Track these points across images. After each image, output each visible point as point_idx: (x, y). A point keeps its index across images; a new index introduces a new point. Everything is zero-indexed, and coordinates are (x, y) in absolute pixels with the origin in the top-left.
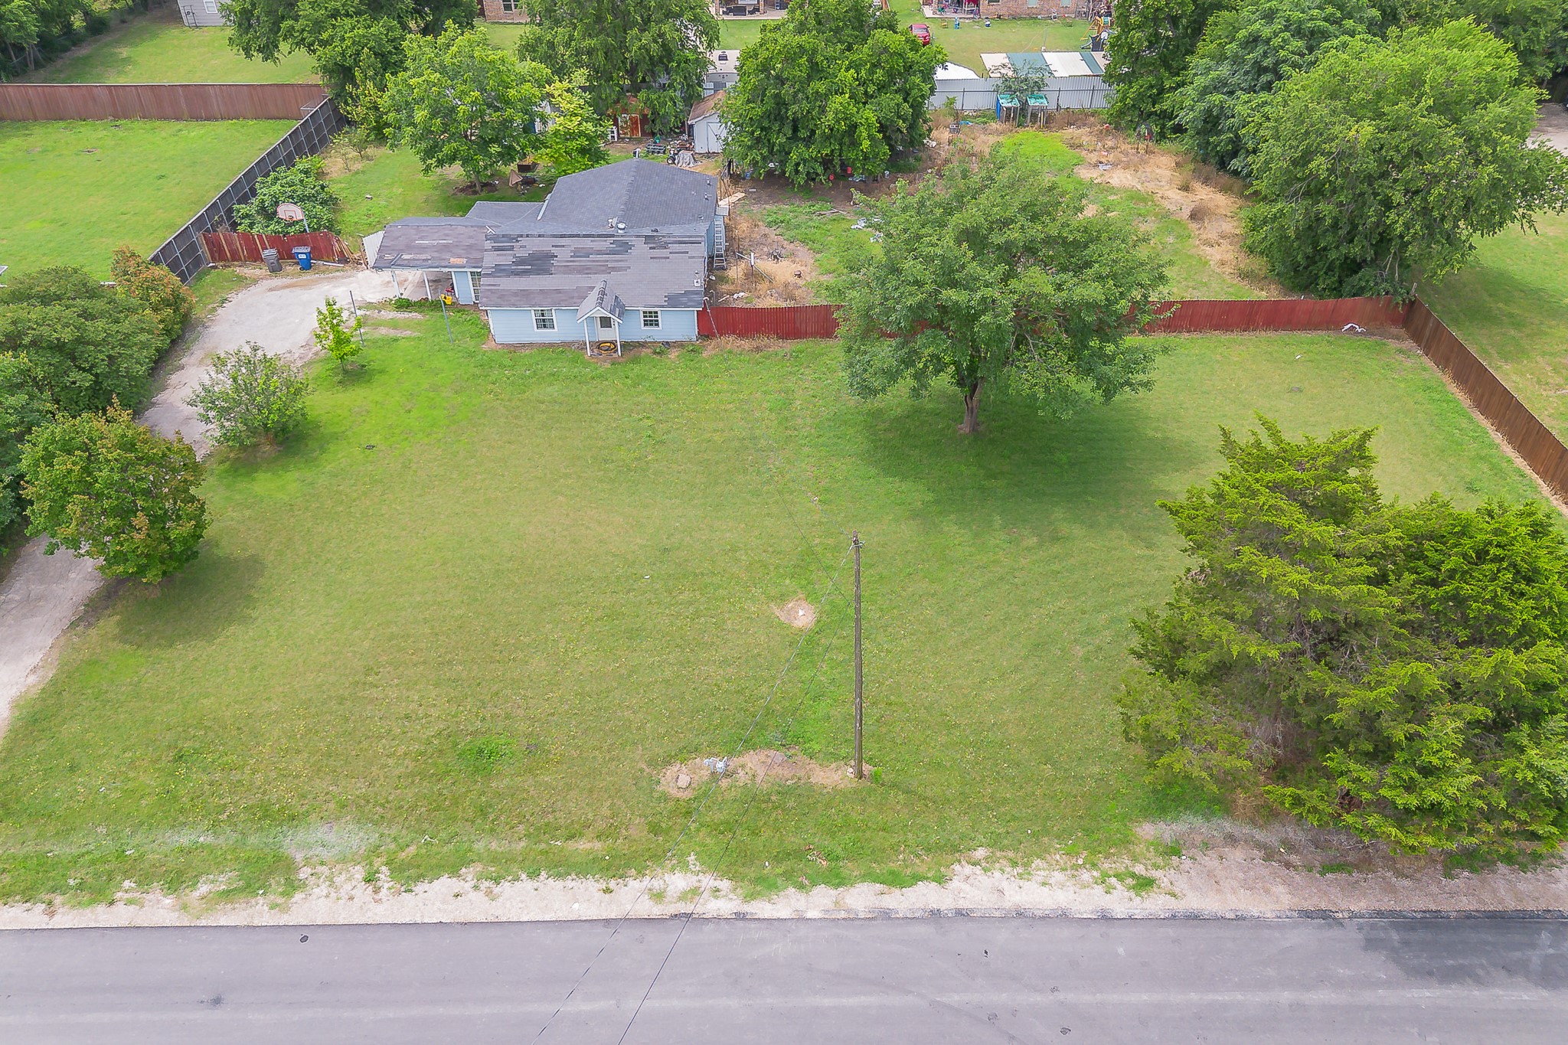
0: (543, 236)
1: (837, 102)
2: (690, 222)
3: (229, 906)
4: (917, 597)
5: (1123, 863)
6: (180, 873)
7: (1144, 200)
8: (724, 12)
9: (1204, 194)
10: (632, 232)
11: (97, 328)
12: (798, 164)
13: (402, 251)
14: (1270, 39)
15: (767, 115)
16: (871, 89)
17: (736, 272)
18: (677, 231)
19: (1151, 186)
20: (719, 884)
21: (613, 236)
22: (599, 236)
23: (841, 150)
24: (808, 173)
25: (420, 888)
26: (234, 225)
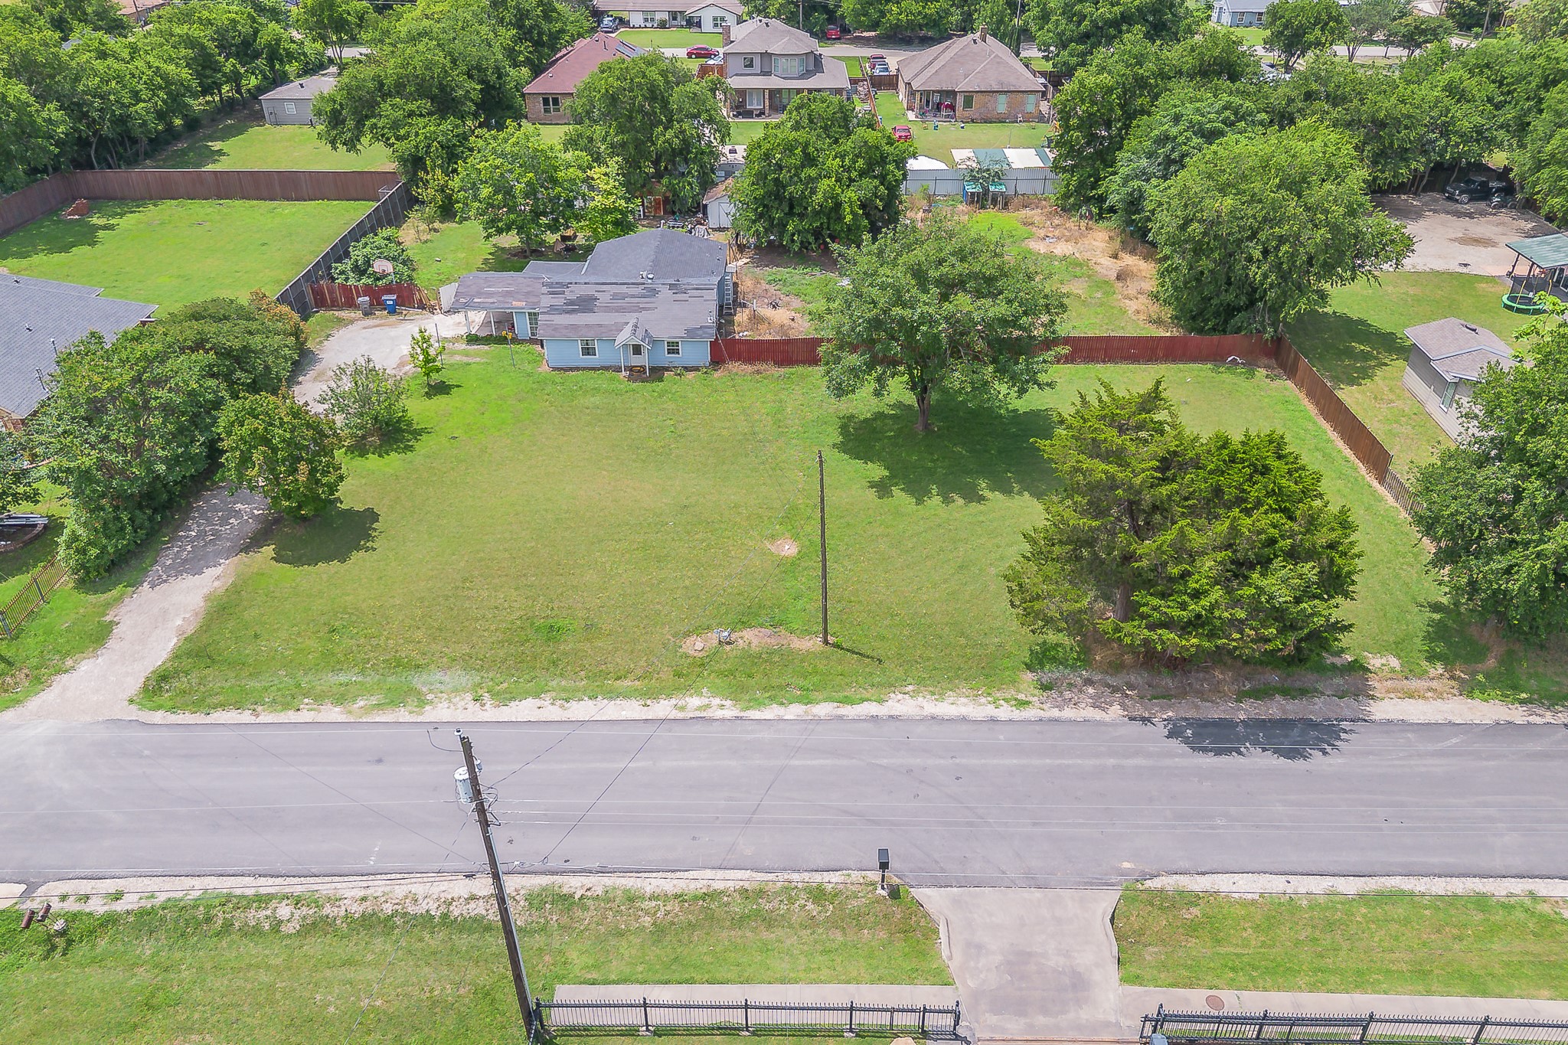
0: (589, 283)
1: (824, 185)
2: (705, 276)
3: (381, 712)
4: (874, 537)
5: (1011, 693)
6: (343, 695)
7: (1080, 265)
8: (734, 115)
9: (1129, 260)
10: (658, 281)
11: (256, 341)
12: (793, 235)
13: (474, 296)
14: (1176, 137)
15: (769, 194)
16: (854, 174)
17: (741, 317)
18: (694, 281)
19: (1087, 255)
20: (724, 702)
21: (644, 284)
22: (633, 284)
23: (829, 223)
24: (802, 242)
25: (513, 704)
26: (333, 279)
